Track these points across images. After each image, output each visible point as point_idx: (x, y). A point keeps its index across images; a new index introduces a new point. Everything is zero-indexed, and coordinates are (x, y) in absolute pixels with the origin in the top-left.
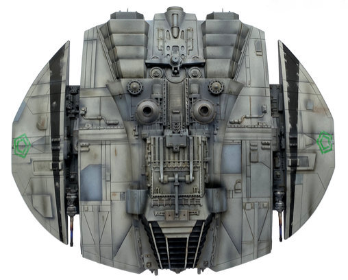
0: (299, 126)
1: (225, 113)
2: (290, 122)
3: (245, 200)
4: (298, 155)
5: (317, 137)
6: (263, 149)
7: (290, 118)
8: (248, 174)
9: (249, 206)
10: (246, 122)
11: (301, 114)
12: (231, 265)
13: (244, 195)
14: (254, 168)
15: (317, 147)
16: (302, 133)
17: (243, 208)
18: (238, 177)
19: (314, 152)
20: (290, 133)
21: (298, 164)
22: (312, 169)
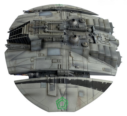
0: (70, 85)
1: (74, 49)
2: (72, 80)
3: (35, 58)
4: (56, 84)
5: (65, 98)
6: (58, 65)
7: (73, 80)
8: (47, 59)
9: (32, 60)
10: (71, 58)
11: (76, 87)
12: (6, 58)
14: (49, 61)
15: (60, 97)
16: (67, 87)
17: (32, 58)
18: (46, 54)
20: (66, 79)
21: (51, 83)
22: (48, 94)
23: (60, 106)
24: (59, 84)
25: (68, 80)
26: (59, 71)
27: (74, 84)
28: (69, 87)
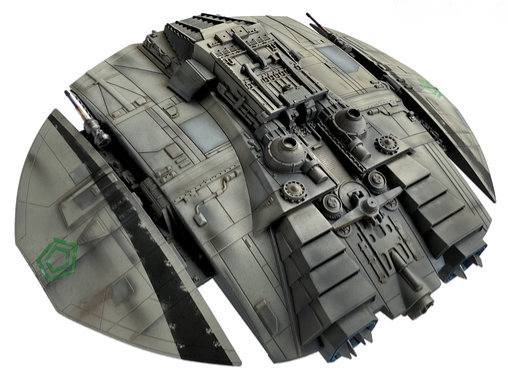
0: (126, 237)
3: (151, 104)
4: (102, 198)
5: (79, 253)
6: (166, 167)
7: (149, 236)
9: (142, 101)
11: (132, 260)
13: (156, 108)
16: (113, 233)
18: (180, 119)
19: (73, 228)
20: (135, 214)
21: (96, 186)
22: (65, 204)
23: (48, 257)
24: (108, 208)
25: (138, 220)
26: (148, 182)
27: (136, 247)
28: (119, 241)
